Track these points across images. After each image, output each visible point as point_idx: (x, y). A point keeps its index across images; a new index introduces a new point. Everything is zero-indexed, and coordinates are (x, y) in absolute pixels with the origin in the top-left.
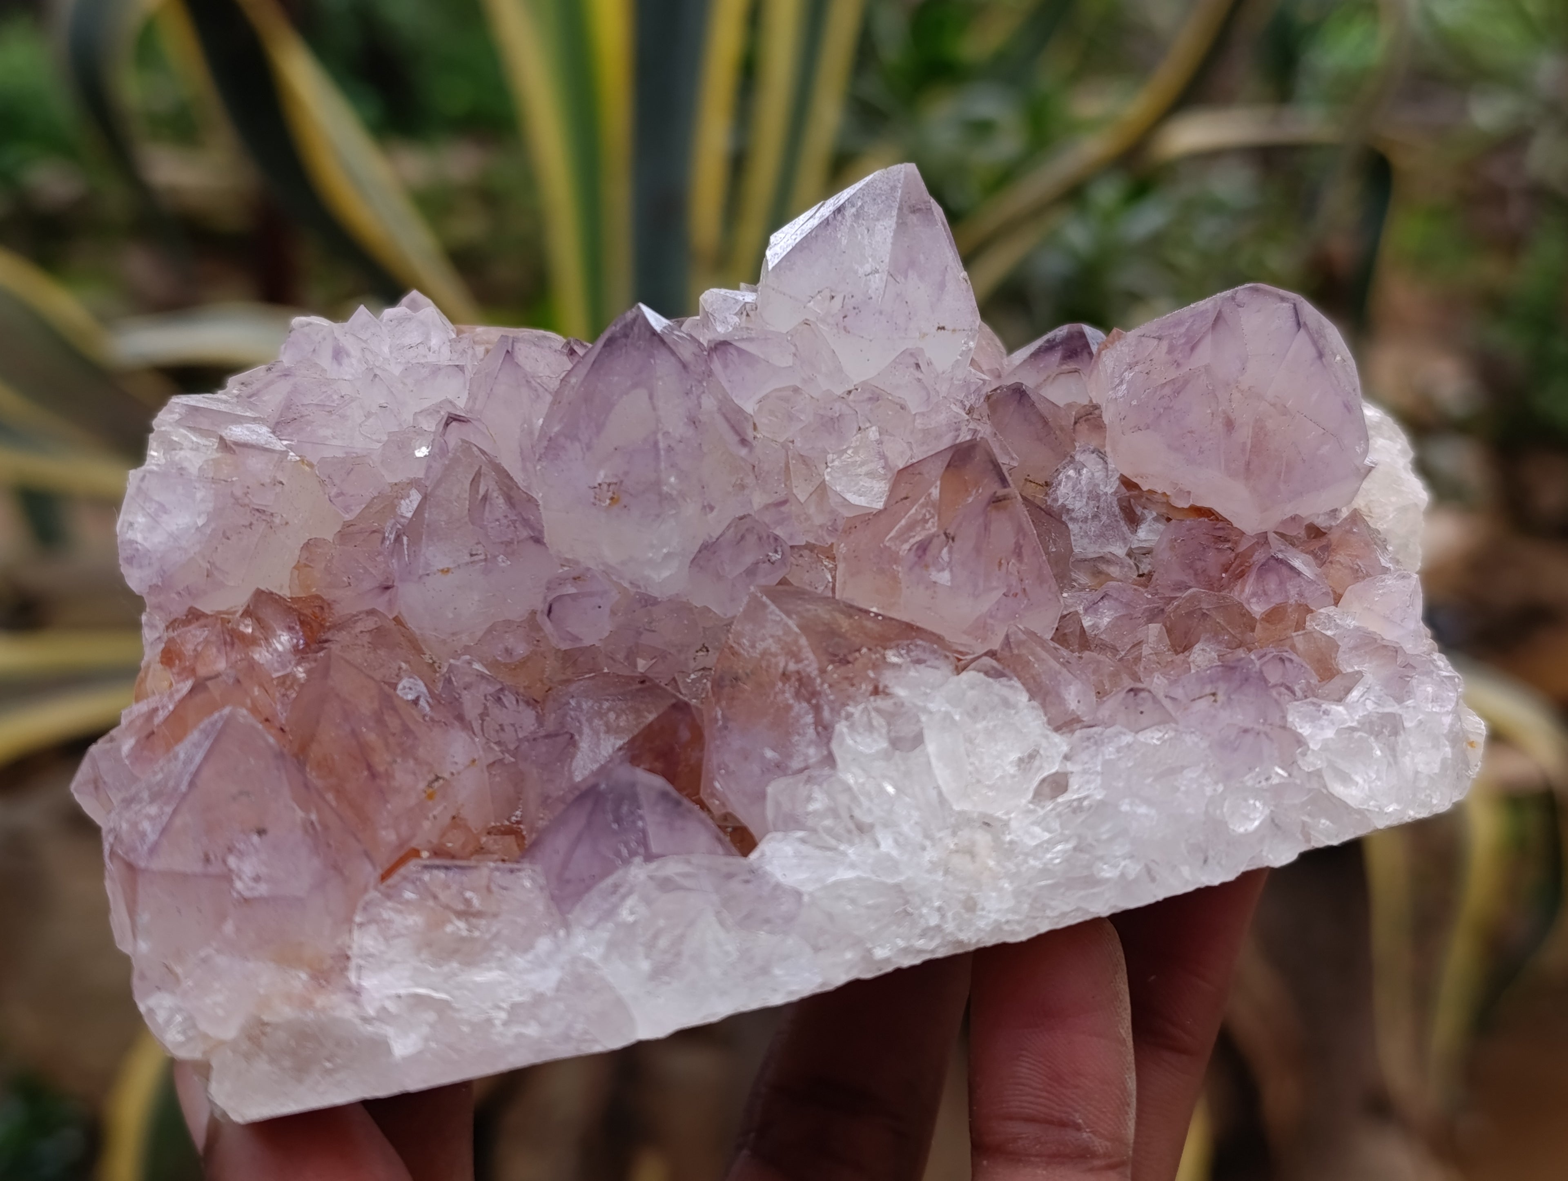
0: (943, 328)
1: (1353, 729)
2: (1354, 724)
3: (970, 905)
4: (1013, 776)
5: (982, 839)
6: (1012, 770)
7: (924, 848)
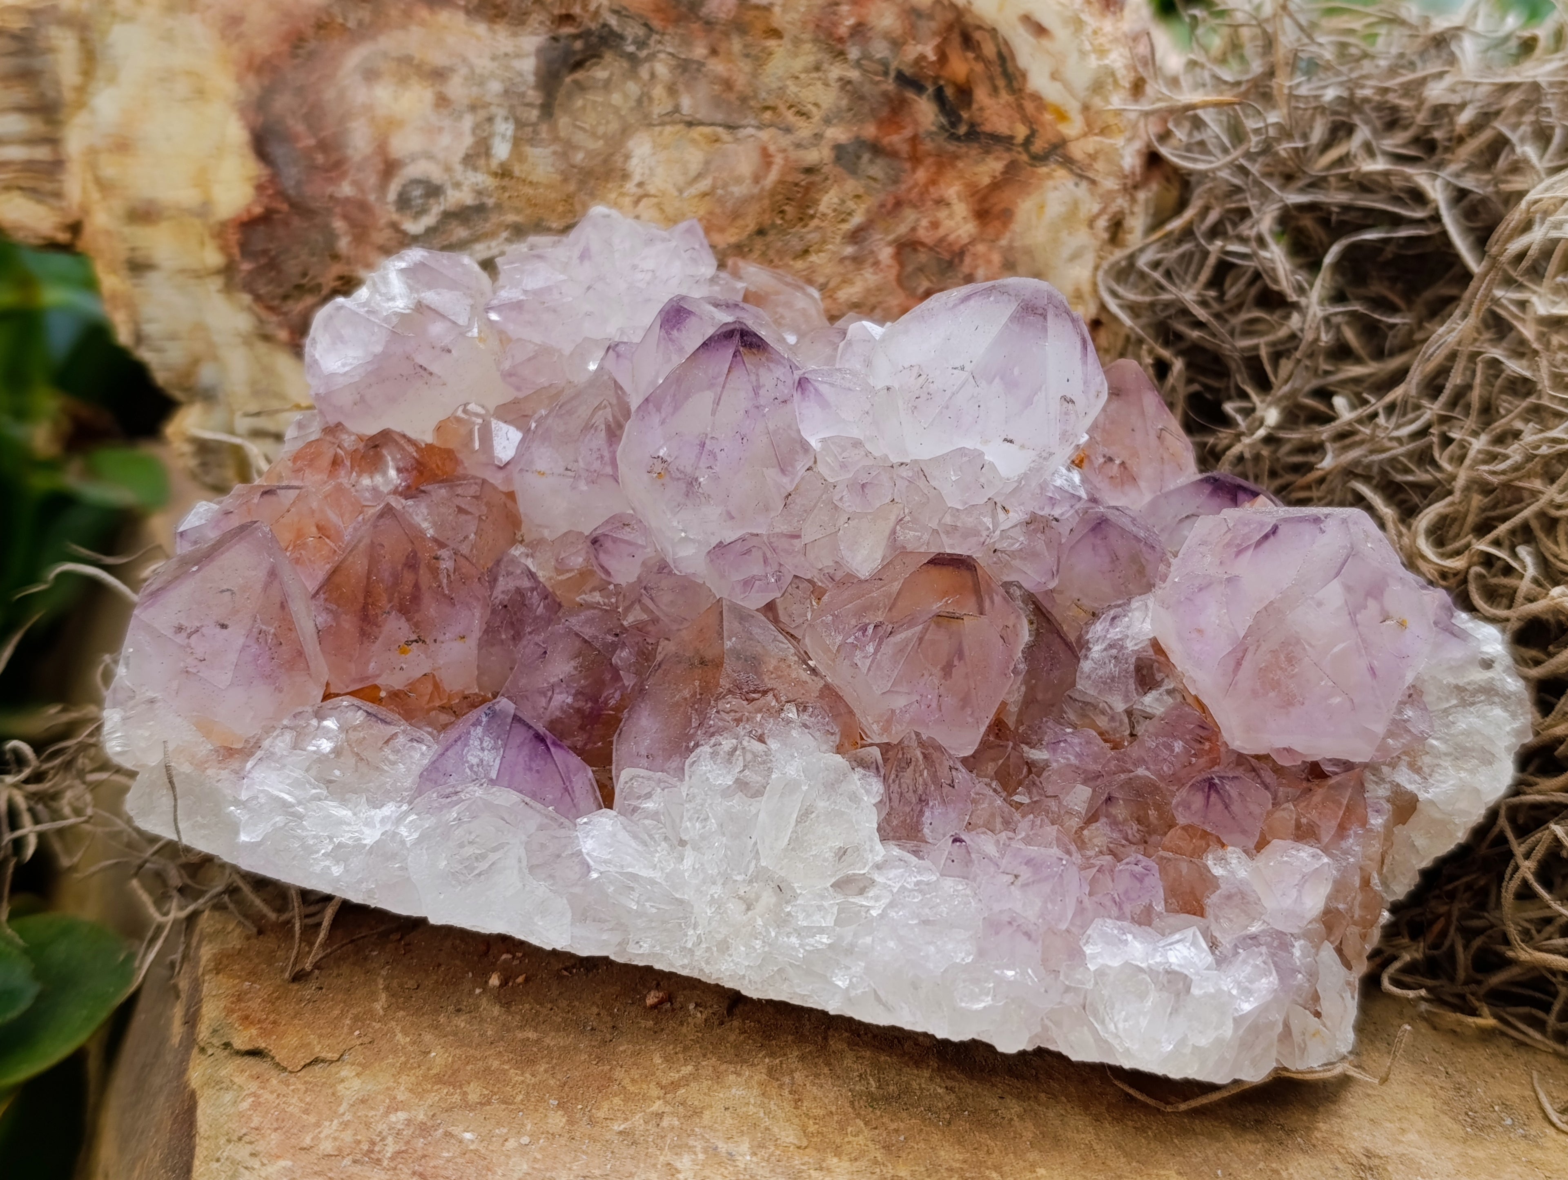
0: (1011, 441)
1: (1141, 970)
2: (1144, 965)
3: (724, 947)
4: (825, 860)
5: (768, 898)
6: (829, 855)
7: (714, 883)
